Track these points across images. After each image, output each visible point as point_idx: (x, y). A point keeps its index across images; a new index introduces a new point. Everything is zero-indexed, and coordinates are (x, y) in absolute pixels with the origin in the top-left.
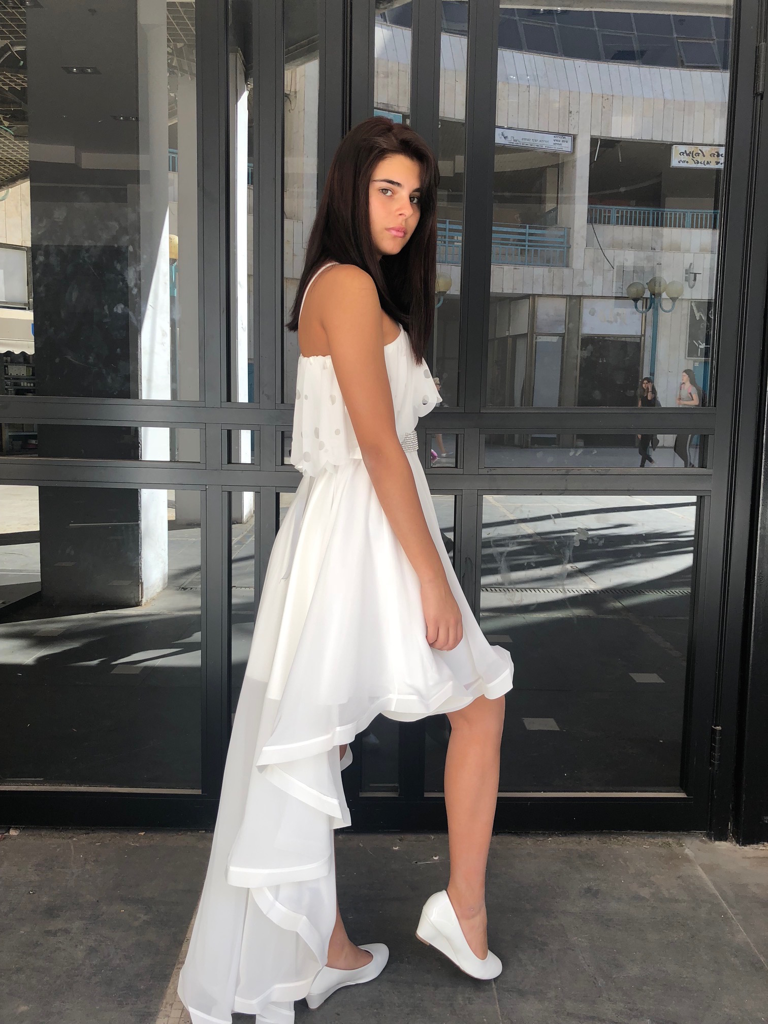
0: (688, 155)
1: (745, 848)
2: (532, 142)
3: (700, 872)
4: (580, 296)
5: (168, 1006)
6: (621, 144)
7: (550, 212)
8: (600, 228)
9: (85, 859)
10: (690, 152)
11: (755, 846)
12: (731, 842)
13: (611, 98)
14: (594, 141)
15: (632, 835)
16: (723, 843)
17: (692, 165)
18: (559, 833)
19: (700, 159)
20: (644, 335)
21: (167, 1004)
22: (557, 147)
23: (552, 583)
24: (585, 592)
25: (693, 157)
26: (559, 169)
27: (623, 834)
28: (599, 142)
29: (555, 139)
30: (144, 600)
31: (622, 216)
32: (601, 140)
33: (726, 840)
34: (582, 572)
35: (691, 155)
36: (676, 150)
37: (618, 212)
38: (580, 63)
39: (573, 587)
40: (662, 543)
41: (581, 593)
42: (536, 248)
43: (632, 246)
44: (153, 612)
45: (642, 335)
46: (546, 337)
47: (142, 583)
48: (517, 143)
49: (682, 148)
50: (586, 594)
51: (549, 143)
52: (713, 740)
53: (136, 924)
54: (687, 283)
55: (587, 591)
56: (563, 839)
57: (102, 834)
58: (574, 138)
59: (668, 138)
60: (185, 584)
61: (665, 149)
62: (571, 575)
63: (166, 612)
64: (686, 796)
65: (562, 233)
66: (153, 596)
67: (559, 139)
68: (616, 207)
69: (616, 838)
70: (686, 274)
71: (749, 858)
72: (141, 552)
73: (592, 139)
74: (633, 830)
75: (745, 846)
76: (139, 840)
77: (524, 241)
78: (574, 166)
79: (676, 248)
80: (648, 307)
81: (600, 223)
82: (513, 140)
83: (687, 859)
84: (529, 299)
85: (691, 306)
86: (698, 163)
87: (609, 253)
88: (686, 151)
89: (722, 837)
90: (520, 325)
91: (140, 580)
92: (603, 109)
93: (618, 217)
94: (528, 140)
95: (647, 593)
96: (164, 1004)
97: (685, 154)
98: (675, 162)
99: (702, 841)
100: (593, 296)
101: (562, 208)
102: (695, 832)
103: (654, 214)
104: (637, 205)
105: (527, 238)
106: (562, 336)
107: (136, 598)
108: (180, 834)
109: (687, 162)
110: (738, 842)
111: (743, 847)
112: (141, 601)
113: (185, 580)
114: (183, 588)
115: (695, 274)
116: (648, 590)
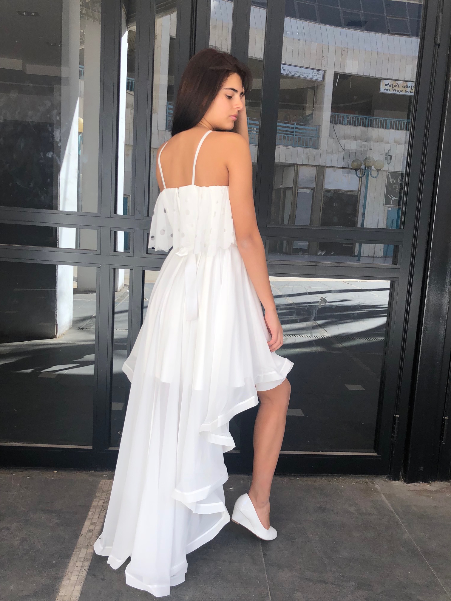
0: (390, 86)
1: (410, 485)
2: (300, 74)
3: (383, 498)
4: (324, 166)
5: (69, 573)
6: (351, 77)
7: (309, 115)
8: (338, 127)
9: (21, 486)
10: (391, 84)
11: (415, 484)
12: (402, 481)
13: (346, 50)
14: (336, 74)
15: (346, 476)
16: (397, 482)
17: (392, 92)
18: (304, 475)
19: (396, 88)
20: (360, 191)
21: (69, 572)
22: (314, 77)
23: (304, 332)
24: (321, 338)
25: (393, 88)
26: (314, 91)
27: (341, 476)
28: (339, 76)
29: (313, 72)
30: (58, 335)
31: (350, 120)
32: (340, 74)
33: (398, 480)
34: (321, 326)
35: (391, 86)
36: (383, 82)
37: (348, 118)
38: (329, 28)
39: (316, 334)
40: (366, 311)
41: (319, 338)
42: (300, 137)
43: (355, 138)
44: (63, 342)
45: (359, 191)
46: (303, 189)
47: (57, 325)
48: (291, 74)
49: (387, 82)
50: (322, 339)
51: (310, 75)
52: (394, 423)
53: (51, 525)
54: (386, 161)
55: (323, 337)
56: (306, 479)
57: (31, 472)
58: (324, 72)
59: (378, 76)
60: (83, 326)
61: (377, 82)
62: (315, 327)
63: (71, 342)
64: (377, 455)
65: (315, 128)
66: (63, 332)
67: (315, 72)
68: (347, 115)
69: (336, 478)
70: (386, 155)
71: (411, 490)
72: (57, 306)
73: (335, 74)
74: (346, 474)
75: (409, 484)
76: (54, 475)
77: (293, 132)
78: (324, 89)
79: (381, 140)
80: (363, 175)
81: (337, 123)
82: (288, 71)
83: (376, 490)
84: (295, 166)
85: (388, 174)
86: (395, 91)
87: (342, 141)
88: (389, 84)
89: (396, 478)
90: (289, 182)
91: (56, 323)
92: (342, 56)
93: (348, 121)
94: (298, 72)
95: (357, 339)
96: (67, 572)
97: (388, 85)
98: (382, 90)
99: (385, 481)
100: (331, 166)
101: (316, 113)
102: (381, 476)
103: (369, 120)
104: (359, 114)
105: (295, 130)
106: (313, 189)
107: (53, 333)
108: (79, 472)
109: (389, 90)
110: (405, 481)
111: (408, 484)
112: (56, 335)
113: (83, 324)
114: (81, 328)
115: (391, 156)
116: (357, 338)
